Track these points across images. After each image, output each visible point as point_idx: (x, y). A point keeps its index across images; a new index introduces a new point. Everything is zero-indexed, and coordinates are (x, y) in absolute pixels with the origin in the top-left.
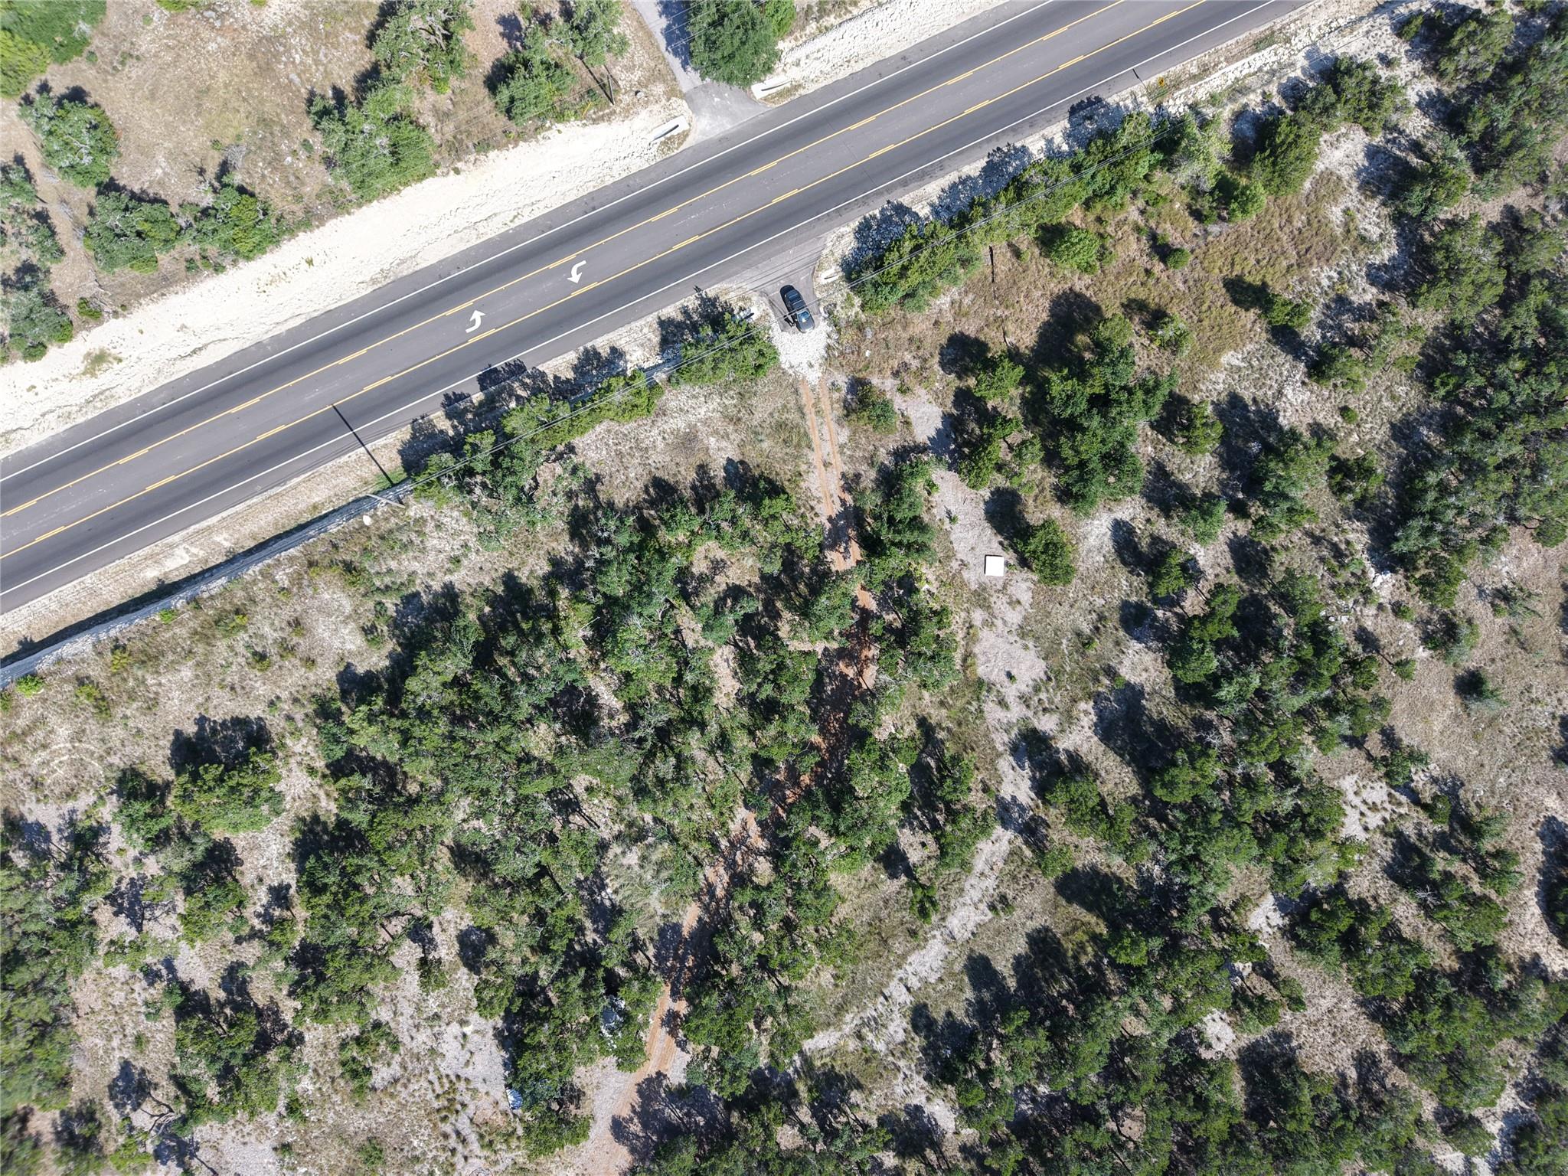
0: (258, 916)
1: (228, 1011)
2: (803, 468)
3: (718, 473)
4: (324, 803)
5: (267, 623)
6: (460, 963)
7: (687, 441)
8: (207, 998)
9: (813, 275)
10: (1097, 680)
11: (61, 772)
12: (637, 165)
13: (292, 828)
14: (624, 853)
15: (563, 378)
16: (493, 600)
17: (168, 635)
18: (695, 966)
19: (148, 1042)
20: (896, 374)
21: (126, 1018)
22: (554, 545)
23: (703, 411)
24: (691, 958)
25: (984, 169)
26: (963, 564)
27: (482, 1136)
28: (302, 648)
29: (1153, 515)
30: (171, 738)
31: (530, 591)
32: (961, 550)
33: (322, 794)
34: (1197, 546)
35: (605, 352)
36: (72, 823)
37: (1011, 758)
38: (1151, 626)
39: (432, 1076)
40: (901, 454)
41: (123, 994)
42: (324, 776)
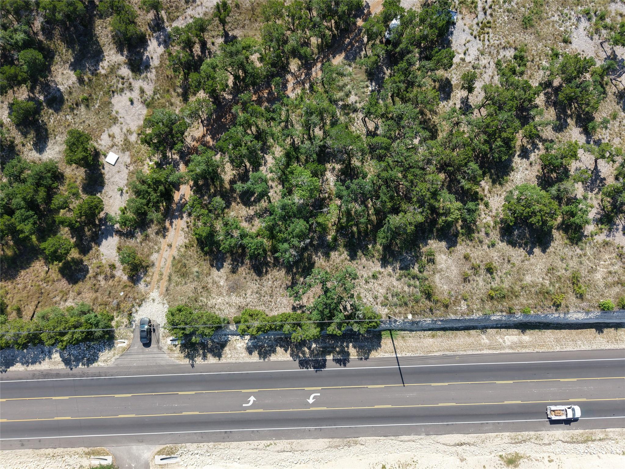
0: (538, 149)
1: (569, 112)
2: (183, 250)
3: (227, 265)
4: (487, 188)
5: (480, 286)
6: (453, 87)
7: (234, 288)
8: (576, 123)
9: (130, 346)
10: (90, 80)
11: (607, 257)
12: (192, 447)
13: (507, 182)
14: (356, 102)
15: (283, 349)
16: (365, 250)
17: (530, 301)
18: (346, 38)
19: (610, 115)
20: (113, 277)
21: (617, 130)
22: (323, 263)
23: (219, 301)
24: (346, 42)
25: (13, 365)
26: (127, 166)
27: (476, 7)
28: (468, 267)
29: (19, 147)
30: (548, 250)
31: (345, 246)
32: (125, 173)
33: (486, 192)
34: (4, 121)
35: (255, 354)
36: (610, 230)
37: (151, 64)
38: (49, 93)
39: (487, 43)
40: (130, 235)
41: (614, 141)
42: (482, 199)
